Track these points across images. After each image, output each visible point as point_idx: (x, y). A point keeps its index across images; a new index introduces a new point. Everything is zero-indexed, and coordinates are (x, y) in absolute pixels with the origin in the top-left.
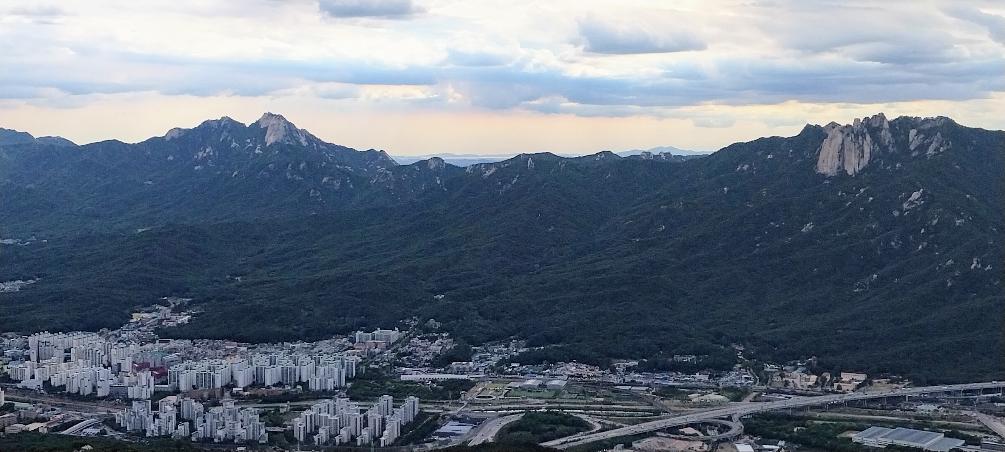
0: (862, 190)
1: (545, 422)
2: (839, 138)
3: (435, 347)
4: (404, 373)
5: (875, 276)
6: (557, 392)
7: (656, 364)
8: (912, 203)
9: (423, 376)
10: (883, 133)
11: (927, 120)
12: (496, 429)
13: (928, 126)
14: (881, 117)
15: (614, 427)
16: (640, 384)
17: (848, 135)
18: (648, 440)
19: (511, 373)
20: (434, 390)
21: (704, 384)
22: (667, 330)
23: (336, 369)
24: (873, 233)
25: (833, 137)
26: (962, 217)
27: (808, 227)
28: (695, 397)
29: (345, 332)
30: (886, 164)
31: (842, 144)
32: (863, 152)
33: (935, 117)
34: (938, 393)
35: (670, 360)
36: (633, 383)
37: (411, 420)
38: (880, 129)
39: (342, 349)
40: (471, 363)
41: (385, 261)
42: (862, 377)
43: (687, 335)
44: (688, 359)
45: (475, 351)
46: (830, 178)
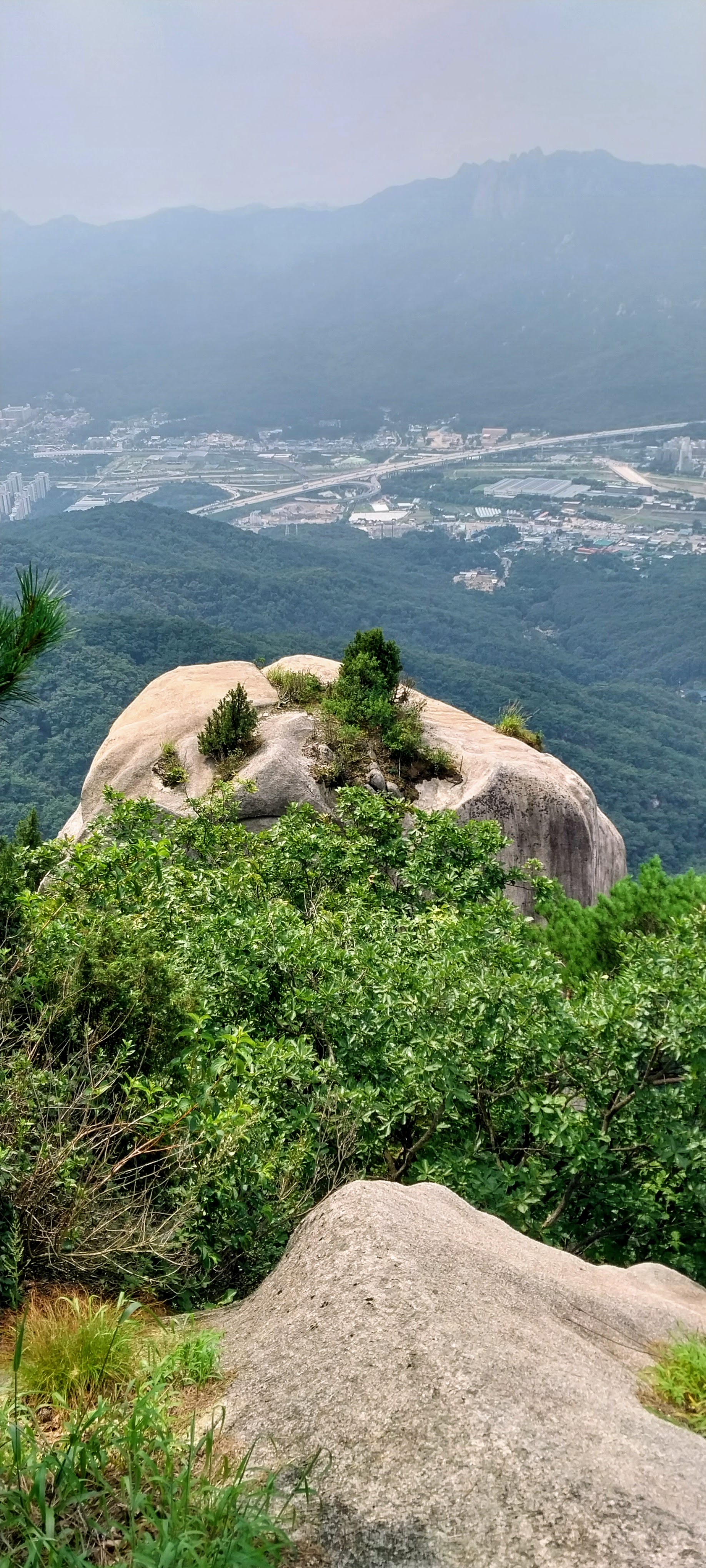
1: (186, 492)
2: (494, 179)
3: (70, 423)
4: (37, 450)
7: (301, 429)
9: (56, 452)
11: (587, 154)
13: (584, 161)
14: (538, 150)
15: (253, 494)
16: (283, 451)
17: (503, 173)
18: (286, 505)
20: (68, 465)
21: (347, 448)
25: (489, 176)
28: (337, 461)
34: (573, 442)
35: (316, 425)
36: (276, 451)
37: (43, 496)
38: (535, 165)
40: (109, 438)
44: (332, 423)
45: (114, 425)
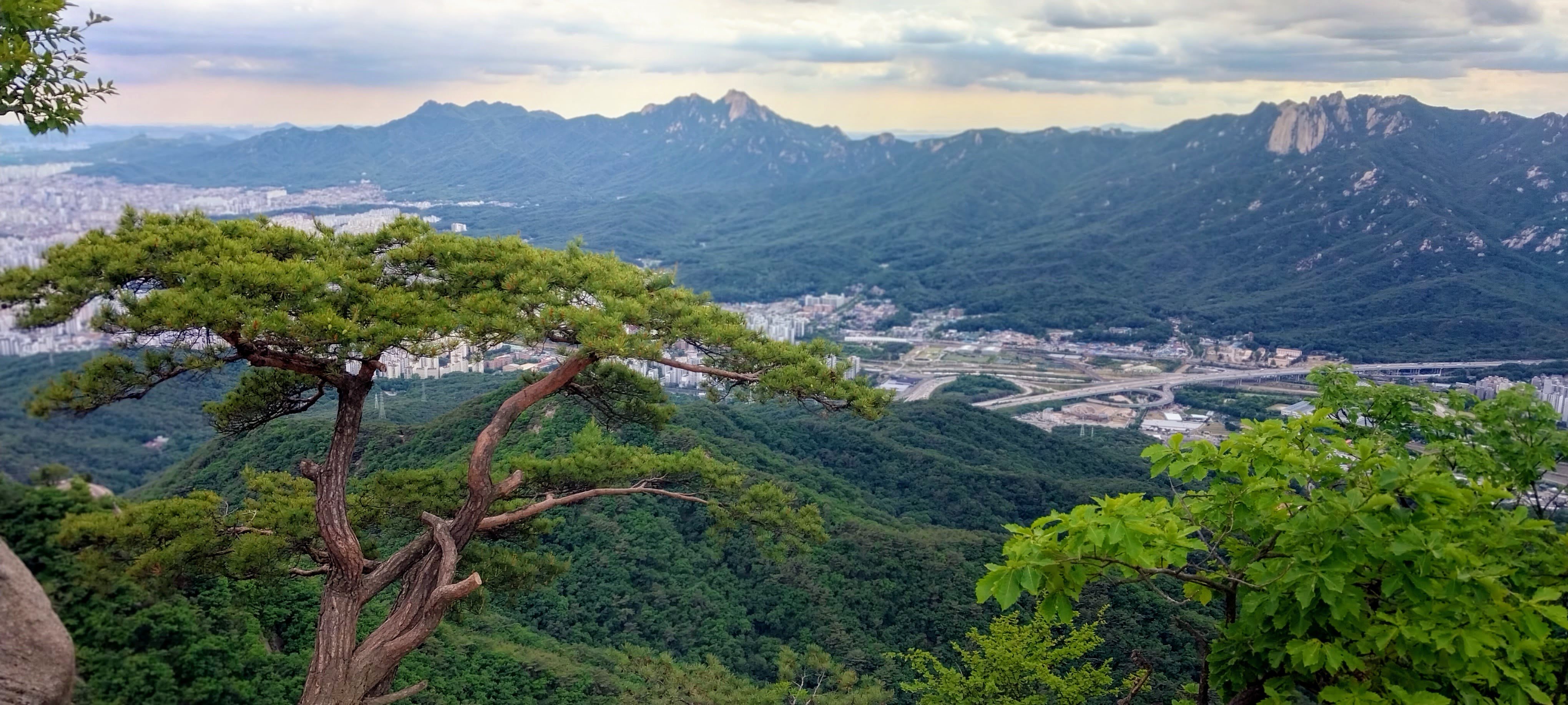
0: (1313, 169)
1: (978, 384)
2: (1293, 118)
3: (878, 313)
4: (848, 335)
5: (1319, 255)
6: (992, 358)
7: (1090, 334)
8: (1363, 183)
9: (864, 338)
10: (1339, 112)
11: (1387, 99)
12: (932, 389)
13: (1387, 105)
14: (1339, 95)
15: (1045, 392)
16: (1074, 353)
17: (1303, 113)
18: (1078, 405)
19: (948, 339)
20: (875, 351)
21: (1137, 356)
22: (1104, 302)
23: (786, 329)
24: (1322, 213)
25: (1288, 115)
26: (1415, 198)
27: (1255, 206)
28: (1127, 367)
29: (796, 295)
30: (1340, 143)
31: (1296, 123)
32: (1317, 131)
33: (1396, 95)
34: (1372, 371)
35: (1105, 331)
36: (1067, 352)
38: (1336, 107)
39: (793, 310)
40: (911, 329)
41: (835, 231)
42: (1297, 353)
43: (1124, 308)
44: (1123, 331)
45: (915, 318)
46: (1281, 157)
